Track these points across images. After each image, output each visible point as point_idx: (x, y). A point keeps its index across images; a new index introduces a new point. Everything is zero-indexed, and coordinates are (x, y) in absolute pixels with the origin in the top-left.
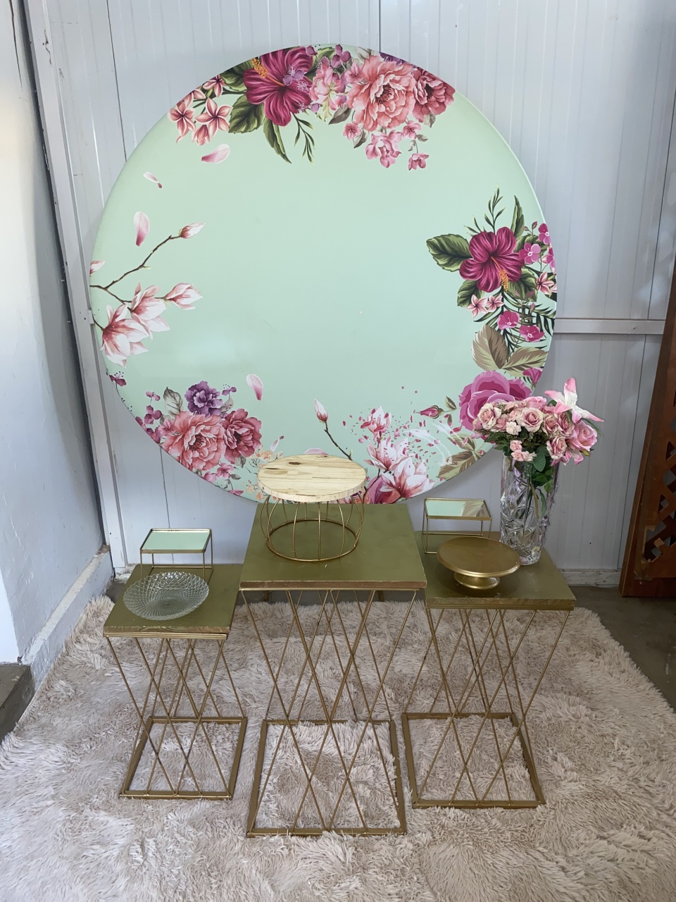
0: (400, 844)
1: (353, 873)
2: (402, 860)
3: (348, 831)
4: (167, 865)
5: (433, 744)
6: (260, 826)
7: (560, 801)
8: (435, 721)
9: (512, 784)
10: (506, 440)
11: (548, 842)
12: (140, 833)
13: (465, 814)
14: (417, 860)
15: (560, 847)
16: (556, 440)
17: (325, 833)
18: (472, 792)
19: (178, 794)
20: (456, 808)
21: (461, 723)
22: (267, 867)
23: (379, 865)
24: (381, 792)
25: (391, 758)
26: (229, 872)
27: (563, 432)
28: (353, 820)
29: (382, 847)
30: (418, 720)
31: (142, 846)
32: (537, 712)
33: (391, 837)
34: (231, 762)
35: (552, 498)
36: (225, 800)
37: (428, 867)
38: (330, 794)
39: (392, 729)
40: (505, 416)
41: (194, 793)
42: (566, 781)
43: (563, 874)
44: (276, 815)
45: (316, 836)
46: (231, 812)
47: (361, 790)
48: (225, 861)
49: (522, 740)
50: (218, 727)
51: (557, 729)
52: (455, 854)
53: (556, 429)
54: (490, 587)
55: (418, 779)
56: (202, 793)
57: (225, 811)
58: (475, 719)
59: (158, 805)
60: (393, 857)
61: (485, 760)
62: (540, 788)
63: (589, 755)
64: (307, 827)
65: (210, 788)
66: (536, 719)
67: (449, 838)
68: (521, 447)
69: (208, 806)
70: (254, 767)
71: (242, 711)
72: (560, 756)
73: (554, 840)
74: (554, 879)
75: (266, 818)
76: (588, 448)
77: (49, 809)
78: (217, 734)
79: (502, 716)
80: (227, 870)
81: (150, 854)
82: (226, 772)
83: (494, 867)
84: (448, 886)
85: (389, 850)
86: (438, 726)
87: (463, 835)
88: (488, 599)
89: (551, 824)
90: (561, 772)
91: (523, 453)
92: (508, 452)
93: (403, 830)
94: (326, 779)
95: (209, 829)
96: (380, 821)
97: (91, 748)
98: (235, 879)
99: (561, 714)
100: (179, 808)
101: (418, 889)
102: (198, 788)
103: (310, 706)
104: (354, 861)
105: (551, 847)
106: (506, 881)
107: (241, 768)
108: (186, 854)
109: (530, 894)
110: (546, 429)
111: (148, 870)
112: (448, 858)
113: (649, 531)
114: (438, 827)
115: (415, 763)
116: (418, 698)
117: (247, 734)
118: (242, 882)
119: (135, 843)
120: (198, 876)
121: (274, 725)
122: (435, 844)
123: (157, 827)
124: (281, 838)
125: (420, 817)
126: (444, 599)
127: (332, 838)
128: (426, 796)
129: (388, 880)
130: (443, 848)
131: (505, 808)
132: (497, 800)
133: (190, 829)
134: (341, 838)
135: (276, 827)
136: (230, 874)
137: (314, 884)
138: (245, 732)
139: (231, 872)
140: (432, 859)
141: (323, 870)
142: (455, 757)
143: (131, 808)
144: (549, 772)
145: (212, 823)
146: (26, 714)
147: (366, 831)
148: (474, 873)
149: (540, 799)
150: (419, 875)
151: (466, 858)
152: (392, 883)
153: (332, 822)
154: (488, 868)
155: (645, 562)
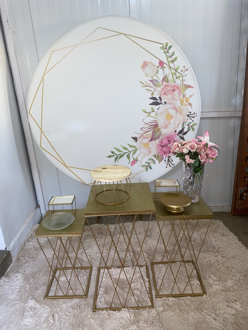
0: (151, 312)
1: (134, 324)
2: (152, 318)
3: (131, 308)
4: (63, 324)
5: (162, 273)
6: (98, 307)
7: (212, 293)
8: (163, 265)
9: (194, 287)
10: (184, 156)
11: (208, 309)
12: (52, 312)
13: (176, 299)
14: (158, 318)
15: (213, 310)
16: (202, 154)
17: (123, 309)
18: (178, 291)
19: (66, 296)
20: (172, 297)
21: (173, 265)
22: (101, 323)
23: (144, 320)
24: (144, 292)
25: (147, 279)
27: (205, 151)
28: (133, 304)
29: (145, 314)
30: (157, 265)
31: (53, 317)
32: (202, 259)
33: (148, 309)
34: (86, 283)
35: (202, 177)
36: (84, 298)
37: (162, 320)
38: (124, 294)
39: (147, 268)
40: (182, 147)
41: (73, 296)
42: (214, 285)
43: (214, 320)
44: (104, 303)
45: (119, 310)
46: (87, 302)
47: (136, 292)
48: (85, 322)
49: (196, 270)
50: (81, 271)
51: (210, 265)
52: (173, 315)
53: (202, 150)
54: (180, 211)
55: (157, 287)
56: (75, 296)
57: (84, 302)
58: (178, 263)
59: (59, 301)
60: (149, 317)
61: (183, 279)
62: (204, 288)
63: (223, 275)
64: (116, 307)
65: (79, 294)
66: (202, 262)
67: (170, 309)
68: (189, 158)
69: (78, 300)
70: (95, 285)
71: (90, 264)
72: (211, 276)
73: (210, 308)
74: (211, 323)
75: (100, 304)
76: (215, 157)
77: (18, 304)
78: (81, 273)
79: (189, 262)
80: (85, 325)
81: (56, 320)
82: (84, 288)
83: (188, 319)
84: (170, 327)
85: (147, 314)
86: (165, 267)
87: (175, 307)
88: (180, 216)
89: (209, 302)
90: (212, 282)
91: (190, 160)
92: (184, 160)
93: (152, 306)
94: (122, 288)
95: (79, 309)
96: (143, 304)
97: (33, 281)
98: (89, 328)
99: (211, 260)
100: (67, 302)
101: (159, 329)
102: (74, 294)
103: (116, 261)
104: (134, 319)
105: (209, 310)
106: (193, 324)
107: (90, 286)
108: (70, 319)
110: (198, 150)
111: (55, 326)
112: (170, 316)
113: (241, 190)
114: (166, 305)
115: (156, 281)
116: (157, 256)
117: (92, 273)
118: (91, 329)
119: (51, 316)
120: (75, 328)
121: (102, 269)
122: (165, 311)
123: (58, 309)
124: (106, 312)
125: (159, 301)
126: (163, 216)
127: (125, 311)
128: (161, 293)
129: (147, 326)
130: (168, 313)
131: (191, 296)
132: (188, 293)
133: (72, 310)
134: (129, 310)
135: (104, 307)
136: (87, 326)
137: (119, 328)
138: (92, 272)
139: (87, 325)
140: (164, 317)
141: (122, 323)
142: (172, 278)
143: (49, 302)
144: (208, 282)
145: (79, 307)
146: (9, 269)
147: (138, 308)
148: (180, 322)
149: (204, 292)
150: (159, 323)
151: (177, 316)
152: (149, 327)
153: (125, 305)
154: (185, 319)
155: (240, 202)
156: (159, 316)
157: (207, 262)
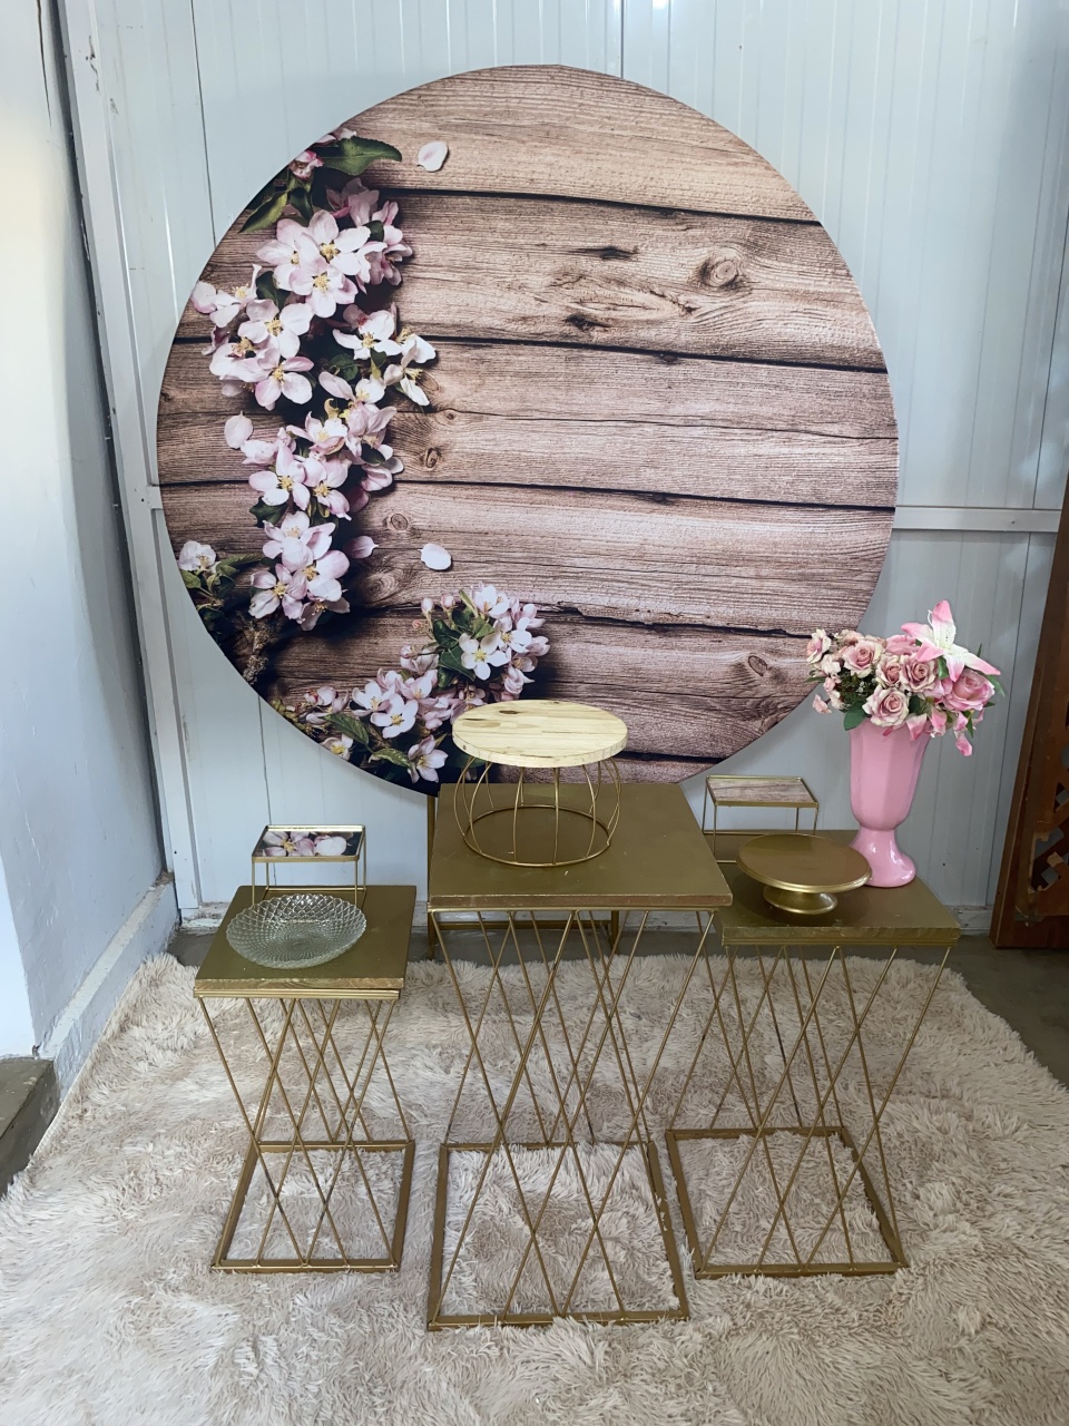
0: (680, 1334)
1: (608, 1384)
3: (594, 1316)
4: (298, 1379)
5: (721, 1178)
6: (448, 1312)
7: (931, 1262)
8: (720, 1141)
9: (854, 1237)
11: (918, 1328)
12: (251, 1327)
13: (781, 1285)
14: (710, 1360)
17: (557, 1320)
18: (791, 1252)
19: (310, 1263)
20: (767, 1275)
22: (465, 1377)
23: (649, 1370)
24: (644, 1253)
26: (402, 1387)
28: (602, 1298)
29: (653, 1343)
30: (691, 1141)
31: (255, 1348)
33: (665, 1325)
34: (393, 1211)
36: (388, 1271)
37: (729, 1369)
38: (561, 1259)
39: (651, 1154)
41: (336, 1262)
42: (938, 1230)
44: (475, 1293)
45: (543, 1325)
46: (400, 1290)
48: (395, 1371)
49: (860, 1168)
50: (368, 1157)
52: (771, 1350)
54: (823, 910)
55: (700, 1232)
56: (350, 1262)
57: (389, 1290)
58: (783, 1136)
59: (276, 1282)
60: (671, 1356)
61: (805, 1201)
62: (897, 1242)
64: (526, 1311)
65: (362, 1252)
67: (759, 1324)
69: (360, 1282)
70: (432, 1219)
71: (406, 1130)
72: (924, 1192)
75: (458, 1299)
77: (94, 1292)
78: (367, 1167)
79: (825, 1132)
80: (399, 1384)
81: (269, 1361)
82: (389, 1230)
83: (836, 1368)
84: (764, 1399)
85: (664, 1345)
86: (727, 1149)
87: (781, 1319)
88: (822, 929)
89: (920, 1300)
93: (683, 1313)
94: (551, 1235)
95: (366, 1319)
96: (644, 1300)
97: (159, 1194)
98: (413, 1398)
99: (919, 1127)
100: (312, 1287)
101: (716, 1405)
102: (343, 1252)
103: (516, 1122)
104: (608, 1364)
106: (856, 1390)
107: (410, 1221)
108: (328, 1360)
109: (898, 1410)
111: (267, 1386)
112: (759, 1355)
113: (1039, 840)
114: (741, 1307)
115: (693, 1207)
116: (689, 1107)
117: (416, 1166)
118: (426, 1402)
119: (244, 1344)
120: (353, 1395)
121: (460, 1152)
122: (738, 1334)
123: (276, 1317)
124: (486, 1329)
125: (710, 1292)
126: (753, 929)
127: (569, 1329)
128: (716, 1259)
129: (666, 1394)
130: (750, 1340)
131: (845, 1275)
132: (829, 1262)
133: (333, 1319)
134: (584, 1328)
135: (476, 1313)
136: (404, 1390)
137: (545, 1402)
138: (412, 1164)
139: (406, 1386)
140: (733, 1359)
141: (558, 1379)
142: (757, 1197)
143: (233, 1287)
144: (910, 1218)
145: (368, 1310)
146: (45, 1141)
147: (625, 1316)
148: (804, 1379)
149: (898, 1259)
150: (715, 1384)
151: (789, 1356)
152: (672, 1398)
153: (568, 1303)
154: (826, 1371)
155: (1033, 892)
157: (900, 1135)
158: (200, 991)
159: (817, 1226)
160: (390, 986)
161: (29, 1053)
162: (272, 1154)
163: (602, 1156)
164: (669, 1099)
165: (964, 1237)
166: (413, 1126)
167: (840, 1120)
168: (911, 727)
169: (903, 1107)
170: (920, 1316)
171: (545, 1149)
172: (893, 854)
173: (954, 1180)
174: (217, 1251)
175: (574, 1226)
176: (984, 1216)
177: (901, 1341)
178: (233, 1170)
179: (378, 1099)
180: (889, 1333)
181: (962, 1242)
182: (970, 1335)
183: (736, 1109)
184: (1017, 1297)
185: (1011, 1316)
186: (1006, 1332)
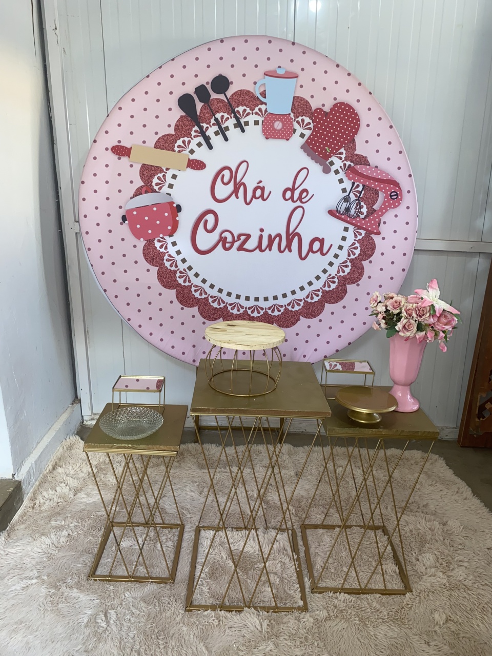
0: (303, 618)
1: (268, 639)
3: (263, 608)
4: (125, 630)
5: (325, 547)
6: (196, 603)
7: (423, 590)
8: (326, 530)
9: (387, 577)
11: (415, 620)
12: (104, 605)
13: (352, 598)
14: (316, 631)
17: (246, 609)
18: (357, 583)
19: (133, 578)
20: (345, 593)
22: (202, 633)
23: (288, 634)
24: (288, 580)
26: (172, 636)
28: (267, 600)
29: (290, 622)
30: (312, 529)
31: (106, 616)
32: (403, 525)
33: (296, 613)
34: (172, 556)
36: (169, 583)
38: (249, 581)
39: (294, 534)
41: (145, 578)
42: (427, 576)
44: (208, 595)
45: (239, 611)
46: (173, 592)
48: (170, 628)
49: (392, 545)
50: (163, 531)
52: (345, 627)
54: (374, 422)
55: (314, 572)
56: (151, 578)
57: (169, 592)
58: (355, 529)
59: (117, 585)
60: (298, 628)
61: (365, 559)
62: (408, 581)
64: (231, 604)
65: (157, 574)
67: (340, 615)
69: (155, 587)
70: (190, 560)
71: (181, 520)
72: (421, 557)
75: (201, 598)
77: (34, 586)
78: (162, 536)
79: (376, 528)
80: (171, 634)
81: (112, 622)
82: (170, 564)
83: (375, 637)
84: (341, 650)
85: (295, 623)
86: (329, 534)
87: (351, 613)
88: (374, 430)
89: (417, 607)
94: (245, 570)
95: (157, 604)
96: (287, 602)
97: (66, 543)
98: (177, 641)
99: (420, 527)
100: (133, 589)
101: (318, 652)
102: (148, 574)
103: (231, 517)
104: (269, 630)
106: (384, 647)
107: (180, 561)
108: (139, 622)
111: (110, 633)
112: (339, 630)
113: (481, 396)
114: (332, 607)
115: (312, 560)
116: (312, 514)
118: (183, 644)
119: (101, 613)
120: (149, 639)
121: (205, 530)
122: (330, 619)
123: (117, 602)
124: (213, 612)
126: (342, 429)
127: (251, 613)
128: (322, 584)
129: (295, 645)
130: (336, 622)
131: (382, 594)
132: (375, 588)
133: (142, 604)
134: (258, 613)
135: (208, 604)
136: (173, 638)
137: (238, 646)
138: (183, 535)
139: (174, 637)
140: (328, 631)
141: (245, 636)
142: (342, 556)
143: (97, 587)
144: (414, 569)
145: (159, 600)
146: (16, 517)
147: (277, 609)
148: (361, 642)
149: (408, 588)
150: (318, 642)
151: (354, 630)
152: (298, 648)
153: (251, 601)
154: (371, 638)
155: (478, 420)
156: (318, 627)
157: (411, 531)
158: (86, 449)
159: (370, 571)
160: (173, 449)
161: (11, 477)
162: (119, 528)
163: (271, 535)
164: (303, 510)
165: (439, 580)
166: (184, 518)
167: (383, 522)
168: (417, 337)
169: (413, 518)
170: (417, 615)
171: (244, 530)
172: (409, 397)
173: (436, 553)
174: (91, 570)
175: (256, 566)
176: (449, 570)
177: (407, 626)
178: (100, 534)
179: (168, 505)
180: (402, 622)
181: (438, 582)
182: (440, 625)
183: (334, 516)
184: (464, 608)
185: (460, 617)
186: (457, 624)
